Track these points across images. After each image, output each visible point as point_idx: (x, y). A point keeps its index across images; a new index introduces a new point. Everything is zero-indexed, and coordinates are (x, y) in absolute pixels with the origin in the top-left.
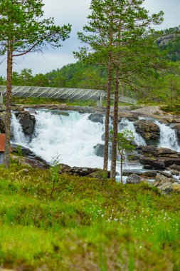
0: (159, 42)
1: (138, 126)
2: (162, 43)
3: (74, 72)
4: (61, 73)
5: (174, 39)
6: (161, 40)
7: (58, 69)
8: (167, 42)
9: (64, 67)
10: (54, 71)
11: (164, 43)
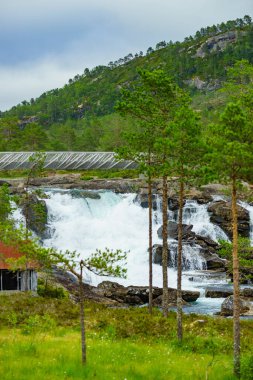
0: (210, 47)
1: (214, 211)
2: (215, 48)
3: (61, 104)
4: (39, 107)
5: (236, 40)
6: (214, 42)
7: (32, 100)
8: (223, 46)
9: (44, 96)
10: (24, 103)
11: (218, 48)
